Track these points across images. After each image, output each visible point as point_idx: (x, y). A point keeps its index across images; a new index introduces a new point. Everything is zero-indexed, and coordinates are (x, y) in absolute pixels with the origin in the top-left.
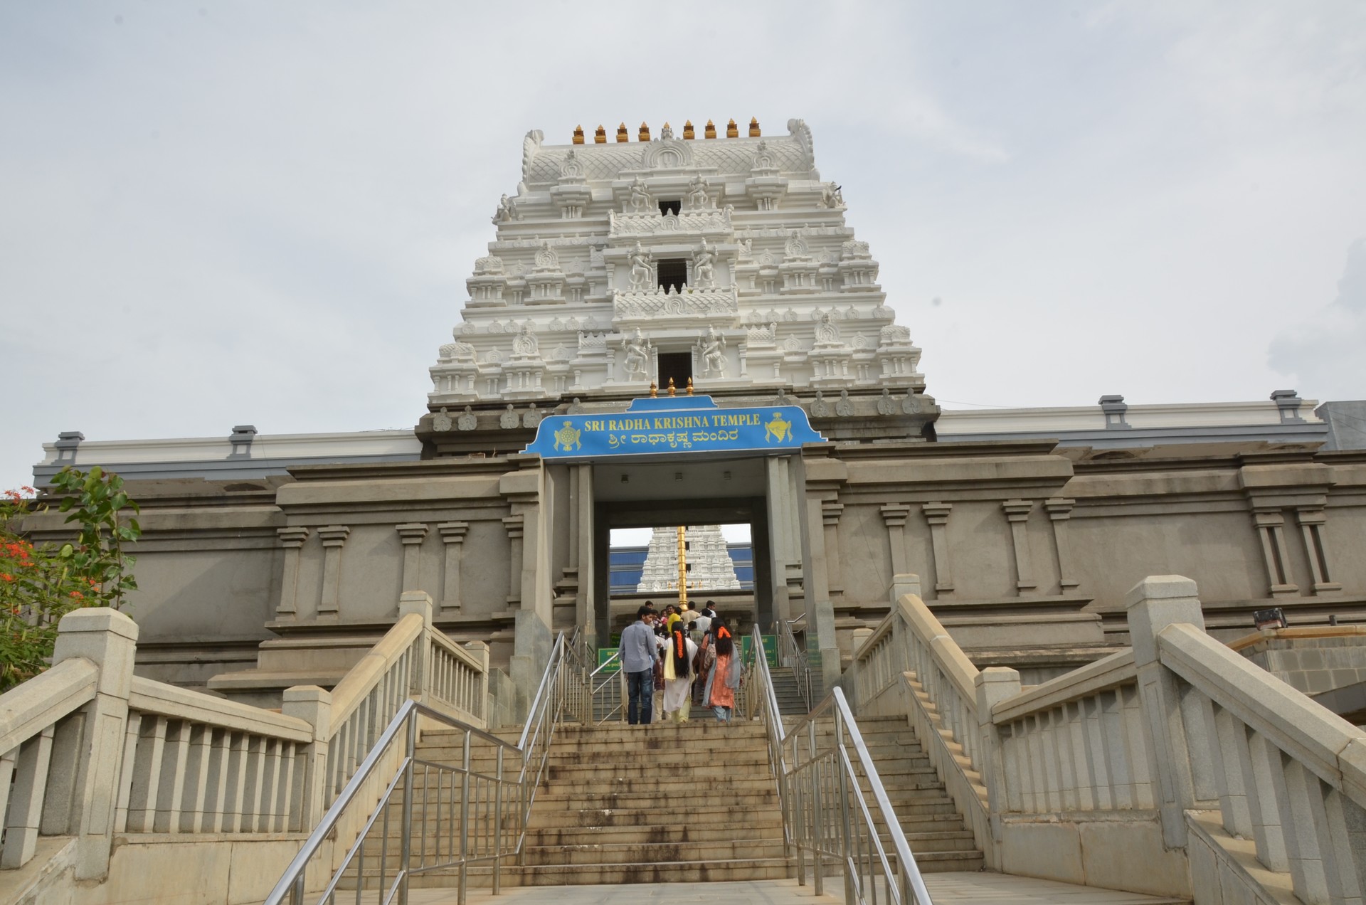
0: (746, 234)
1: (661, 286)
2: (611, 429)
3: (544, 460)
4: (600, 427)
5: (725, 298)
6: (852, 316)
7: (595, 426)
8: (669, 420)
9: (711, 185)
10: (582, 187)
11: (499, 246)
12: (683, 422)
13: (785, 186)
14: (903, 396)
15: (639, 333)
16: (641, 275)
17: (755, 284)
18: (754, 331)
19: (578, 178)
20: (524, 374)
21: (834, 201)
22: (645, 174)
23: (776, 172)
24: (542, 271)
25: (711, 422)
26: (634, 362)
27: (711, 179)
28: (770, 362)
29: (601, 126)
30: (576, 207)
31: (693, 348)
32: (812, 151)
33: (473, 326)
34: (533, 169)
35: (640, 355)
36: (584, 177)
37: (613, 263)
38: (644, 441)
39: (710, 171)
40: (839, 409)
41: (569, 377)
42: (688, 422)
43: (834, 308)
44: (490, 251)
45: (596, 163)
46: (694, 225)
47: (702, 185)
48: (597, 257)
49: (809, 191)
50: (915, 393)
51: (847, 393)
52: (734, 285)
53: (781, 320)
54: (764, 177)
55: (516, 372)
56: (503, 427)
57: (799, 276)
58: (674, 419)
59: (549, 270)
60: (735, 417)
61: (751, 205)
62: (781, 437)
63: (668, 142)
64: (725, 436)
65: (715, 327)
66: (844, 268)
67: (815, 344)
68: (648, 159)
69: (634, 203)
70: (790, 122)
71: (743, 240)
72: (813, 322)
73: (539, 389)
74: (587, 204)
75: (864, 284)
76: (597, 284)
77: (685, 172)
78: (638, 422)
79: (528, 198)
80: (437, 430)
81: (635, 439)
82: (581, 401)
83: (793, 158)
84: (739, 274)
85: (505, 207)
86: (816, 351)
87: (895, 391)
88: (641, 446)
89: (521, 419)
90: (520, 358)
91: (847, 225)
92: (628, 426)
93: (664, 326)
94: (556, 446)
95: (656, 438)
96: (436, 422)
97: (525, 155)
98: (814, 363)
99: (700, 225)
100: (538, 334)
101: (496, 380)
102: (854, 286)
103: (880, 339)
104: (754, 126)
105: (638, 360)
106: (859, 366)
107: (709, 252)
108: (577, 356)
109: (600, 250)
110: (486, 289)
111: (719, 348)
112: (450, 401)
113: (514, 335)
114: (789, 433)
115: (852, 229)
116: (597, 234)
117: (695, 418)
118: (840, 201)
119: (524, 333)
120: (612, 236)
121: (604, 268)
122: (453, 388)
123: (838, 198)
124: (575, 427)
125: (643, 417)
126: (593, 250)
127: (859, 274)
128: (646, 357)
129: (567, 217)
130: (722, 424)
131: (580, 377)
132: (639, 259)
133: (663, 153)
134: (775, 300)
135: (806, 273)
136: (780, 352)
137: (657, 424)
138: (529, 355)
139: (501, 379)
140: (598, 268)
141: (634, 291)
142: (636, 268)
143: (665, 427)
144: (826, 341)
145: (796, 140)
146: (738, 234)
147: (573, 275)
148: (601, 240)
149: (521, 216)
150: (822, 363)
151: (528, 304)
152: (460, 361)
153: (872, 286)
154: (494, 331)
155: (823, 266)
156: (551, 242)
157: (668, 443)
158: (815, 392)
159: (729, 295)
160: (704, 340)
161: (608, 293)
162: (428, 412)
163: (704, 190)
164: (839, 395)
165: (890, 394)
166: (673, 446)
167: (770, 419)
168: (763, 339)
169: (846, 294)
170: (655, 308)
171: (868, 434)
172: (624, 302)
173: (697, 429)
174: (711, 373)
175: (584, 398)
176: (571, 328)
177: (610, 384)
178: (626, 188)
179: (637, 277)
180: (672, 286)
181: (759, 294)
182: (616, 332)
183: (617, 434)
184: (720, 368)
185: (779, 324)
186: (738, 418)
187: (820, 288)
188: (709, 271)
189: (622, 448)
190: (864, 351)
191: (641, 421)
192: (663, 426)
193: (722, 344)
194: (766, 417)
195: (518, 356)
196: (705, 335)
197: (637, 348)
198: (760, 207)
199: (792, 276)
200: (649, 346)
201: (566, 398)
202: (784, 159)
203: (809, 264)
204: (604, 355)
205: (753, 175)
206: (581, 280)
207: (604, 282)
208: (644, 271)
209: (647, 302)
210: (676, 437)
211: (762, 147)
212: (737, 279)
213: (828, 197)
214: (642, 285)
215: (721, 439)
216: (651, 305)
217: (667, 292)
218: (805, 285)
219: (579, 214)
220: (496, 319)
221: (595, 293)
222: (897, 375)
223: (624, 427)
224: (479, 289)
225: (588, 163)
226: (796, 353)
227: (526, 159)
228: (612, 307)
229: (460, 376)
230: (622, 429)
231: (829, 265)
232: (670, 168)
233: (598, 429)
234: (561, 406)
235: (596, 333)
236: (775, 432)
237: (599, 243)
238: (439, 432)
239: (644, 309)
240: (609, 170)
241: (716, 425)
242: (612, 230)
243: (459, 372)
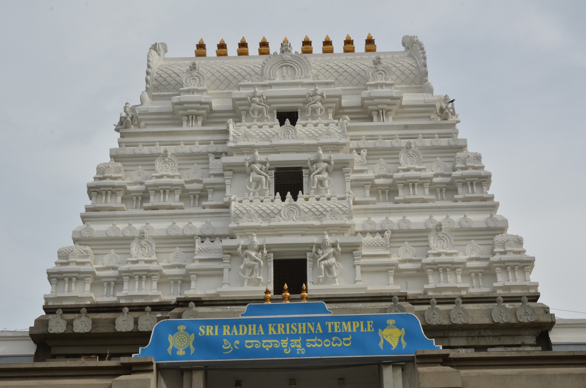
0: (361, 144)
1: (278, 194)
2: (225, 334)
3: (157, 364)
4: (214, 331)
5: (340, 206)
6: (465, 225)
7: (209, 331)
8: (283, 326)
9: (328, 97)
10: (204, 97)
11: (121, 152)
12: (297, 327)
13: (399, 98)
14: (518, 305)
15: (255, 239)
16: (258, 182)
17: (371, 192)
18: (369, 238)
19: (199, 88)
20: (140, 278)
21: (447, 114)
22: (264, 86)
23: (391, 85)
24: (162, 177)
25: (325, 328)
26: (249, 268)
27: (328, 91)
28: (385, 269)
29: (222, 40)
30: (197, 116)
31: (308, 254)
32: (425, 66)
33: (92, 229)
34: (156, 80)
35: (256, 261)
36: (205, 87)
37: (231, 170)
38: (257, 346)
39: (327, 84)
40: (453, 316)
41: (185, 281)
42: (302, 328)
43: (447, 217)
44: (111, 156)
45: (217, 74)
46: (310, 135)
47: (319, 97)
48: (215, 165)
49: (423, 103)
50: (529, 301)
51: (461, 301)
52: (349, 193)
53: (396, 228)
54: (379, 90)
55: (132, 275)
56: (118, 330)
57: (413, 186)
58: (288, 325)
59: (169, 177)
60: (349, 323)
61: (366, 116)
62: (394, 344)
63: (286, 56)
64: (339, 343)
65: (330, 234)
66: (457, 178)
67: (429, 252)
68: (268, 71)
69: (253, 113)
70: (404, 38)
71: (358, 150)
72: (428, 231)
73: (154, 292)
74: (208, 113)
75: (477, 194)
76: (215, 190)
77: (302, 84)
78: (252, 327)
79: (150, 107)
80: (52, 332)
81: (249, 344)
82: (197, 306)
83: (407, 72)
84: (354, 183)
85: (128, 114)
86: (430, 259)
87: (508, 299)
88: (254, 352)
89: (136, 322)
90: (137, 262)
91: (459, 137)
92: (243, 331)
93: (280, 232)
94: (169, 350)
95: (269, 344)
96: (51, 324)
97: (149, 66)
98: (428, 270)
99: (317, 135)
100: (155, 238)
101: (113, 283)
102: (467, 195)
103: (494, 248)
104: (370, 42)
105: (254, 265)
106: (473, 274)
107: (325, 161)
108: (194, 261)
109: (219, 158)
110: (107, 193)
111: (334, 255)
112: (65, 303)
113: (132, 239)
114: (402, 341)
115: (465, 140)
116: (216, 142)
117: (309, 324)
118: (453, 114)
119: (142, 237)
120: (230, 144)
121: (222, 175)
122: (69, 290)
123: (451, 110)
124: (189, 331)
125: (257, 322)
126: (212, 158)
127: (472, 184)
128: (262, 262)
129: (188, 126)
130: (336, 331)
131: (196, 281)
132: (257, 167)
133: (282, 66)
134: (389, 209)
135: (420, 183)
136: (394, 259)
137: (271, 330)
138: (146, 259)
139: (118, 282)
140: (216, 175)
141: (251, 198)
142: (253, 175)
143: (279, 333)
144: (440, 249)
145: (410, 56)
146: (353, 144)
147: (192, 182)
148: (220, 148)
149: (142, 124)
150: (436, 270)
151: (146, 209)
152: (78, 263)
153: (485, 196)
154: (113, 234)
155: (436, 175)
156: (171, 150)
157: (281, 349)
158: (430, 299)
159: (344, 203)
160: (319, 246)
161: (226, 200)
162: (44, 313)
163: (321, 102)
164: (454, 303)
165: (505, 302)
166: (286, 352)
167: (384, 326)
168: (378, 246)
169: (460, 204)
170: (272, 215)
171: (483, 342)
172: (241, 208)
173: (312, 336)
174: (325, 278)
175: (199, 302)
176: (189, 233)
177: (225, 288)
178: (245, 99)
179: (254, 184)
180: (289, 193)
181: (374, 203)
182: (233, 237)
183: (231, 339)
184: (335, 275)
185: (393, 232)
186: (352, 324)
187: (433, 197)
188: (324, 179)
189: (235, 353)
190: (477, 259)
191: (254, 326)
192: (277, 331)
193: (337, 250)
194: (380, 324)
195: (135, 259)
196: (320, 242)
197: (253, 254)
198: (375, 118)
199: (406, 186)
200: (265, 251)
201: (181, 302)
202: (398, 73)
203: (423, 174)
204: (220, 260)
205: (369, 88)
206: (200, 186)
207: (222, 189)
208: (261, 179)
209: (264, 208)
210: (289, 342)
211: (377, 62)
212: (352, 187)
213: (442, 110)
214: (259, 192)
215: (334, 345)
216: (268, 211)
217: (283, 199)
218: (419, 194)
219: (200, 122)
220: (115, 222)
221: (213, 199)
222: (511, 283)
223: (238, 332)
224: (99, 193)
225: (209, 74)
226: (410, 261)
227: (150, 70)
228: (229, 213)
229: (77, 279)
230: (236, 334)
231: (442, 175)
232: (289, 80)
233: (212, 334)
234: (176, 310)
235: (212, 238)
236: (388, 340)
237: (218, 151)
238: (54, 334)
239: (260, 216)
240: (229, 81)
241: (330, 331)
242: (231, 138)
243: (76, 275)
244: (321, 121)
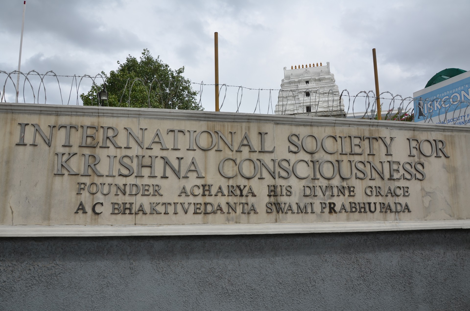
0: (319, 86)
9: (313, 78)
11: (282, 90)
13: (325, 77)
14: (341, 111)
15: (303, 104)
22: (303, 77)
23: (324, 74)
28: (322, 107)
29: (296, 65)
31: (311, 106)
33: (279, 103)
34: (286, 75)
36: (294, 77)
40: (331, 114)
45: (296, 74)
49: (329, 78)
51: (333, 111)
61: (320, 81)
63: (307, 71)
65: (314, 103)
67: (329, 104)
69: (302, 82)
70: (327, 62)
72: (328, 101)
73: (290, 113)
74: (295, 82)
75: (336, 94)
77: (309, 76)
79: (285, 81)
82: (296, 114)
83: (327, 71)
85: (282, 83)
93: (307, 103)
99: (312, 85)
100: (289, 104)
105: (303, 108)
107: (313, 90)
108: (295, 108)
111: (315, 105)
119: (287, 104)
121: (298, 93)
128: (305, 108)
129: (292, 85)
131: (295, 111)
133: (306, 73)
138: (288, 108)
141: (302, 97)
144: (331, 104)
148: (297, 88)
149: (285, 84)
150: (330, 107)
151: (287, 100)
152: (278, 109)
156: (290, 89)
158: (328, 111)
168: (321, 104)
172: (301, 99)
174: (314, 109)
176: (294, 103)
177: (299, 112)
178: (300, 80)
180: (308, 96)
185: (323, 101)
187: (330, 95)
188: (313, 93)
190: (336, 105)
195: (286, 108)
197: (303, 106)
199: (326, 93)
200: (305, 106)
204: (299, 107)
205: (320, 75)
208: (304, 94)
209: (304, 99)
212: (317, 94)
214: (304, 96)
220: (282, 102)
221: (297, 97)
222: (340, 108)
224: (280, 98)
226: (326, 106)
227: (284, 73)
235: (297, 104)
240: (298, 76)
244: (312, 83)
